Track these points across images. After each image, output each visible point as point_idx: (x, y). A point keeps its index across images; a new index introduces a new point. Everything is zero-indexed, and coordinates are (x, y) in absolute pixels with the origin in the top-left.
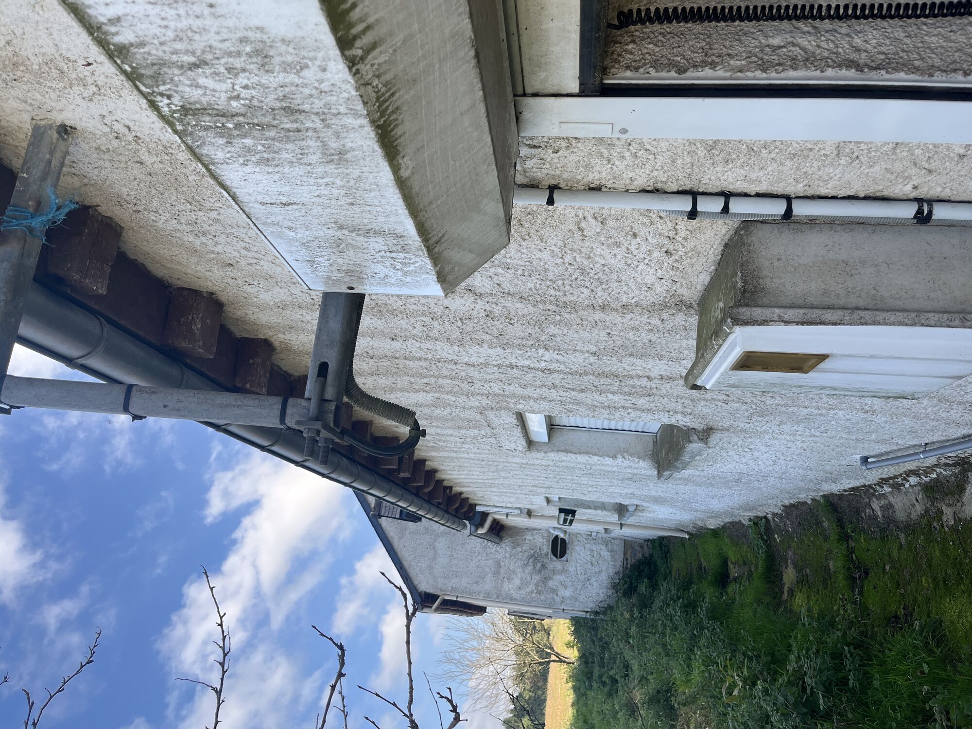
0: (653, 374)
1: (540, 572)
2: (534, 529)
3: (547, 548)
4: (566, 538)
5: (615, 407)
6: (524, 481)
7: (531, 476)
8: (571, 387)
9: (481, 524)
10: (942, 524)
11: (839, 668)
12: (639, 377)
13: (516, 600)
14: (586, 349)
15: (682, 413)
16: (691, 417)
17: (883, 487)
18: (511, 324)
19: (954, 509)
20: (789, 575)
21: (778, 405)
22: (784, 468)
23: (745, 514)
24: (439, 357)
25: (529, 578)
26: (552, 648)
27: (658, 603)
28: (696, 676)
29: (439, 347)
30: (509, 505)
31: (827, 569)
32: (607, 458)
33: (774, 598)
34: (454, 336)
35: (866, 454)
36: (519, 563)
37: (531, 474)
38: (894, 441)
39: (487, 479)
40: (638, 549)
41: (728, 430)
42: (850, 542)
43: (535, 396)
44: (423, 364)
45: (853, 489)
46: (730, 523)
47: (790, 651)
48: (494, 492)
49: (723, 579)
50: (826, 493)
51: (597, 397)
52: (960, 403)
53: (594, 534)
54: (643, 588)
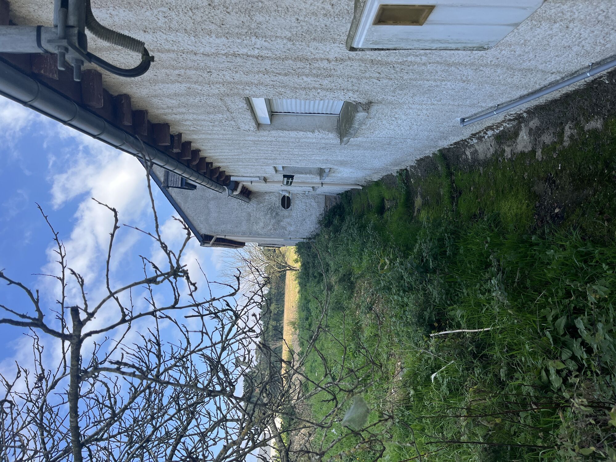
0: (331, 57)
1: (275, 217)
2: (270, 192)
3: (278, 203)
4: (290, 196)
5: (309, 88)
6: (259, 155)
7: (262, 150)
8: (278, 72)
9: (235, 189)
10: (504, 158)
11: (442, 246)
12: (322, 59)
13: (261, 235)
14: (283, 35)
15: (352, 90)
16: (358, 93)
17: (472, 140)
18: (228, 13)
19: (511, 147)
20: (418, 201)
21: (411, 79)
22: (416, 131)
23: (394, 168)
24: (182, 49)
25: (268, 222)
26: (286, 263)
27: (344, 228)
28: (365, 264)
29: (180, 39)
30: (252, 175)
31: (439, 194)
32: (308, 133)
33: (409, 216)
34: (189, 27)
35: (464, 116)
36: (262, 213)
37: (262, 149)
38: (479, 104)
39: (234, 155)
40: (334, 200)
41: (381, 103)
42: (453, 177)
43: (256, 82)
44: (173, 55)
45: (455, 143)
46: (386, 176)
47: (416, 242)
48: (240, 165)
49: (381, 210)
50: (440, 148)
51: (296, 80)
52: (520, 70)
53: (307, 193)
54: (336, 222)
